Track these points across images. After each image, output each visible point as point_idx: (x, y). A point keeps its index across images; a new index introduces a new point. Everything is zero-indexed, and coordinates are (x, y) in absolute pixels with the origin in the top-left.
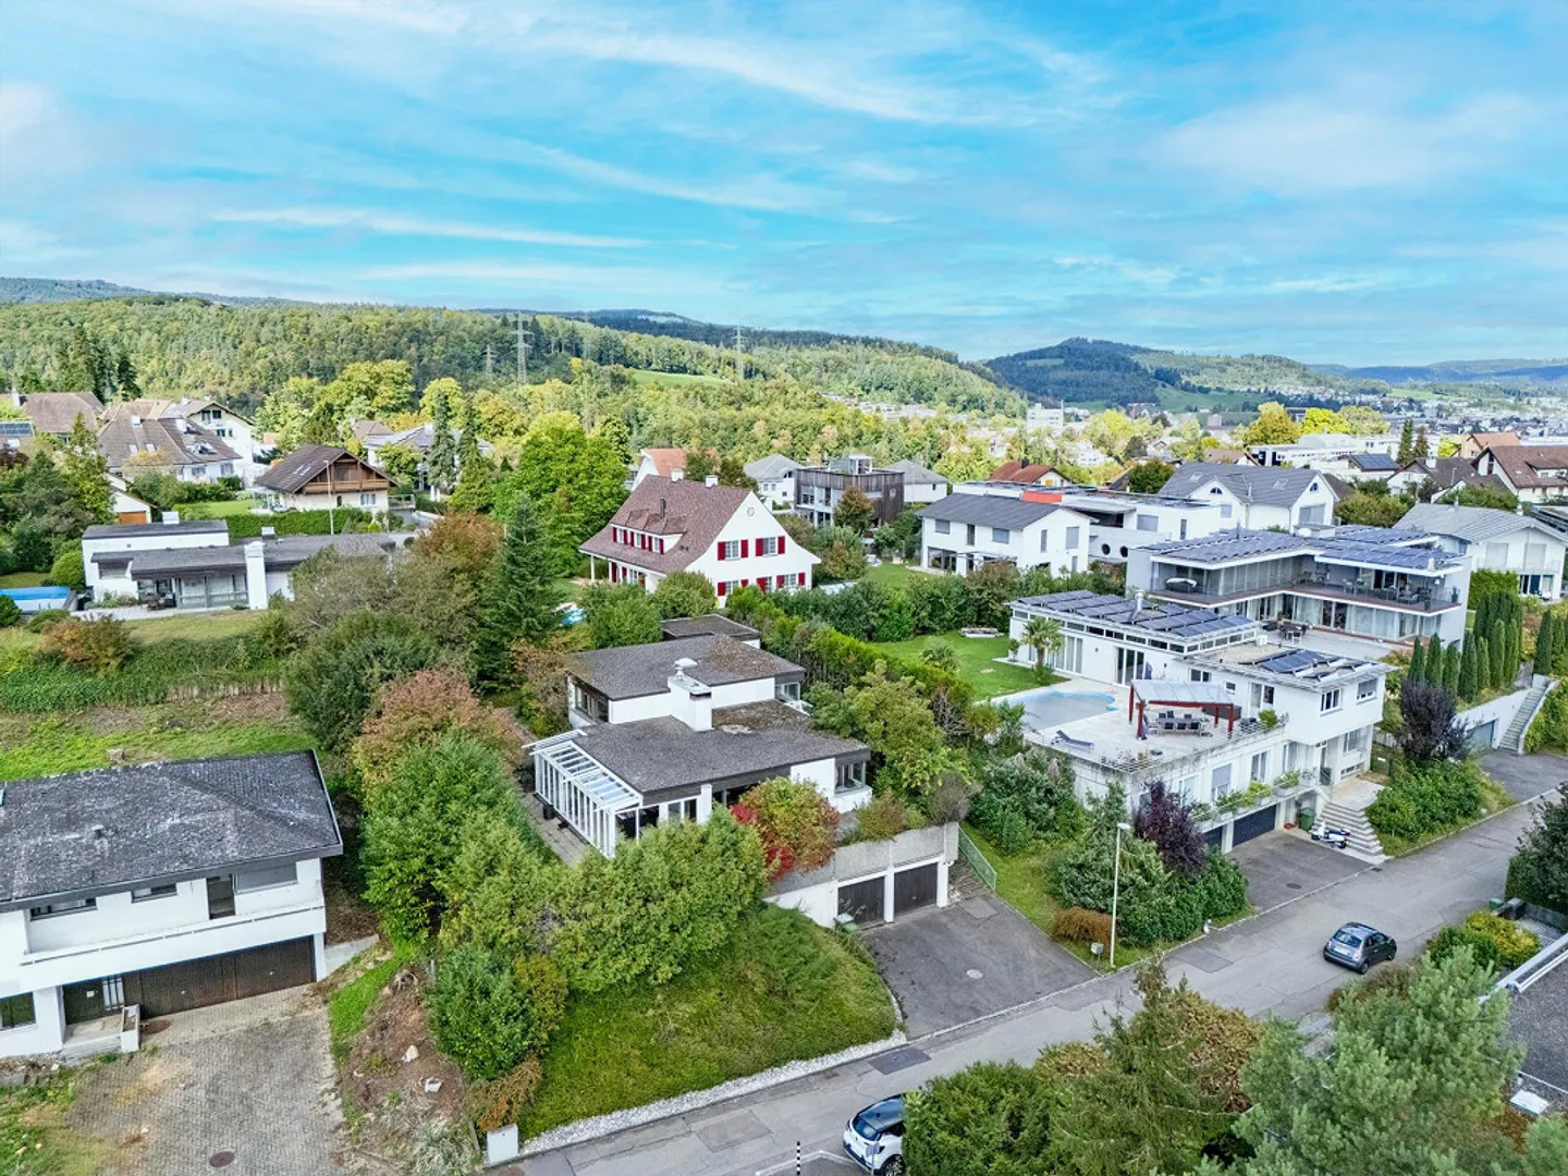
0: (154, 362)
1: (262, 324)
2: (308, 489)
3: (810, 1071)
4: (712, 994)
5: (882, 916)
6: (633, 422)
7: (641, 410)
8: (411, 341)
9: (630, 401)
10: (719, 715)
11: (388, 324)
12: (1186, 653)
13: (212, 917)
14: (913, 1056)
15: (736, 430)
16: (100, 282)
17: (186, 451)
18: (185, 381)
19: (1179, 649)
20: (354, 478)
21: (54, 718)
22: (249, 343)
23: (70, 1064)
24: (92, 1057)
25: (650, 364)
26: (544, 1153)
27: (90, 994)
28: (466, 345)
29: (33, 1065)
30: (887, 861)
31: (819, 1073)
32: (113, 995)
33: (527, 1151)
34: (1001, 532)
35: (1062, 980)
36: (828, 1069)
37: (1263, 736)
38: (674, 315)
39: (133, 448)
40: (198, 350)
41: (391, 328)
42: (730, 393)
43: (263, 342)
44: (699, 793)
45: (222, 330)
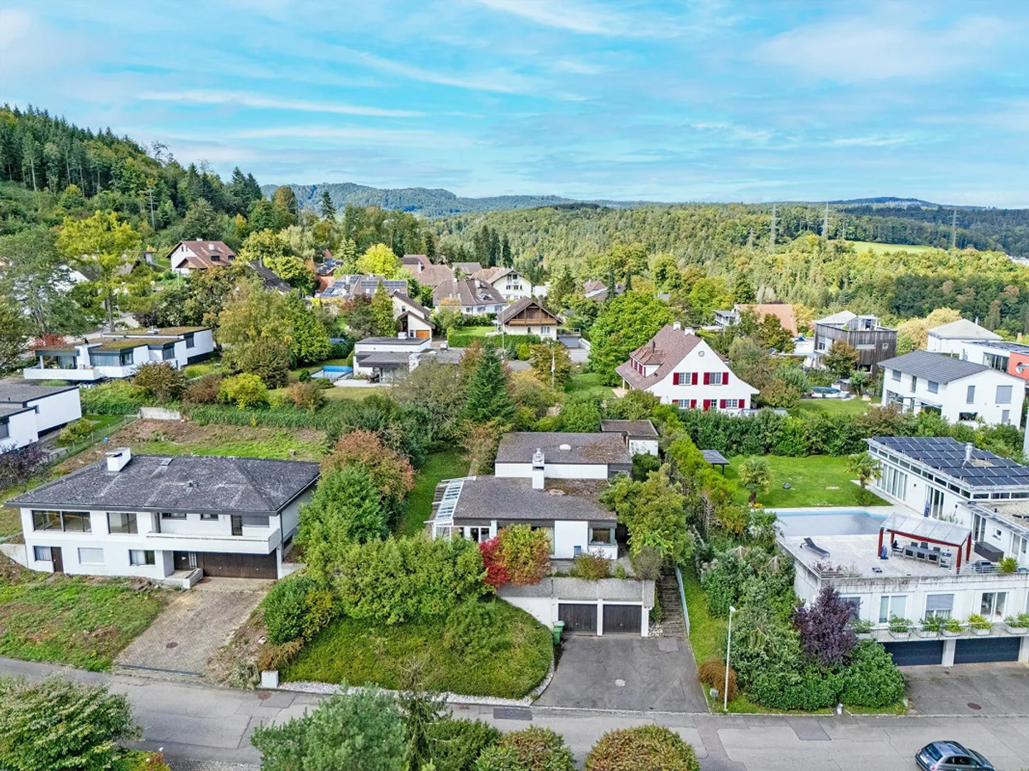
0: (562, 242)
1: (620, 218)
2: (511, 322)
3: (455, 701)
4: (421, 639)
5: (595, 630)
6: (845, 280)
7: (852, 272)
8: (703, 226)
9: (845, 265)
10: (549, 482)
11: (692, 216)
12: (971, 499)
13: (233, 534)
14: (525, 714)
15: (926, 287)
16: (553, 196)
17: (475, 297)
18: (576, 253)
19: (967, 495)
20: (538, 317)
21: (285, 430)
22: (612, 230)
23: (163, 587)
24: (171, 587)
25: (876, 238)
26: (288, 691)
27: (184, 558)
28: (737, 229)
29: (150, 583)
30: (601, 594)
31: (460, 704)
32: (193, 561)
33: (281, 687)
34: (933, 385)
35: (679, 706)
36: (466, 704)
37: (997, 578)
38: (916, 200)
39: (451, 295)
40: (585, 235)
41: (693, 218)
42: (928, 259)
43: (619, 228)
44: (490, 525)
45: (599, 223)
